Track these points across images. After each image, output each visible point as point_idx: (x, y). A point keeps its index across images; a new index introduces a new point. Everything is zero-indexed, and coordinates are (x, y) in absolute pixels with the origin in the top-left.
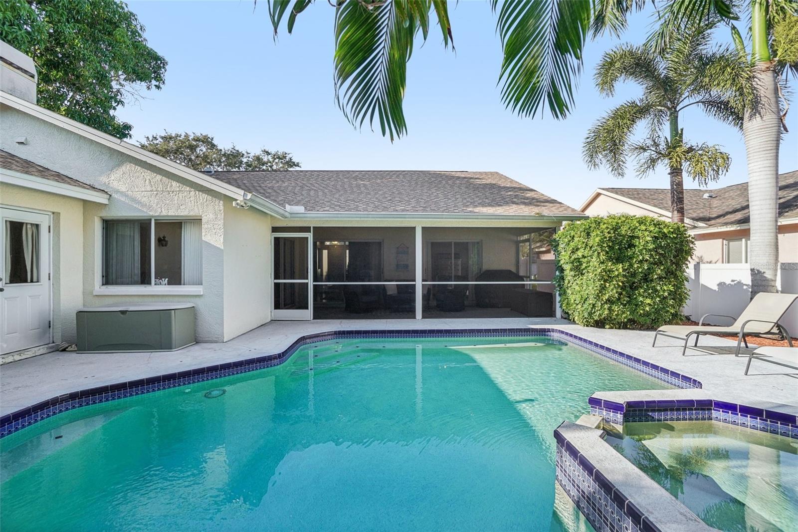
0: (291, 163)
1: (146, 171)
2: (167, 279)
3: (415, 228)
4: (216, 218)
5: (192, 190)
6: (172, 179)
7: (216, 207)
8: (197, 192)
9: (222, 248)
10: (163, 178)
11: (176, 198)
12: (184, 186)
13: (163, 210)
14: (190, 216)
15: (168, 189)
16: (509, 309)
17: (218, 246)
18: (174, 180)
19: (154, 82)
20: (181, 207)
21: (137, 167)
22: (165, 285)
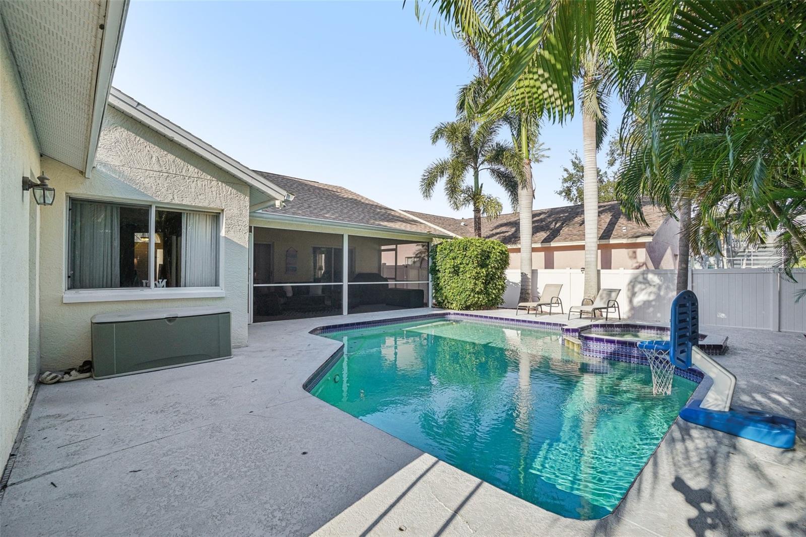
1: (151, 145)
2: (165, 280)
3: (343, 235)
4: (241, 214)
5: (214, 179)
6: (188, 163)
7: (242, 202)
8: (220, 183)
9: (247, 247)
10: (177, 159)
11: (193, 185)
12: (204, 174)
13: (176, 197)
14: (210, 208)
15: (184, 173)
16: (385, 305)
17: (242, 244)
18: (191, 165)
20: (200, 197)
21: (138, 138)
22: (163, 287)
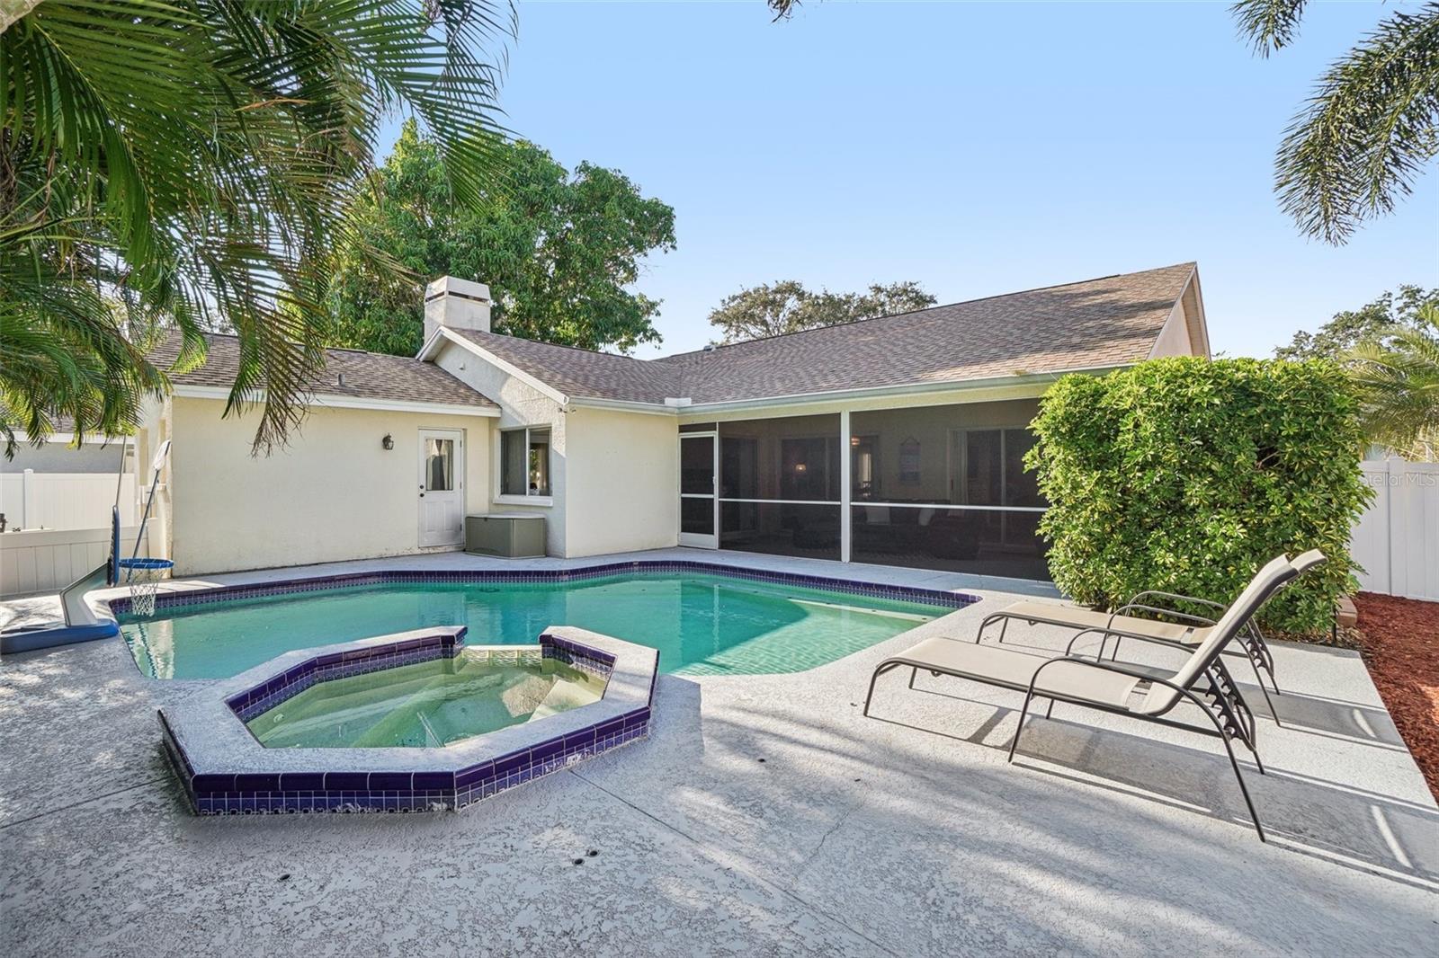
0: (921, 300)
3: (838, 415)
4: (560, 425)
9: (564, 455)
17: (562, 455)
19: (669, 244)
20: (539, 415)
22: (537, 495)
